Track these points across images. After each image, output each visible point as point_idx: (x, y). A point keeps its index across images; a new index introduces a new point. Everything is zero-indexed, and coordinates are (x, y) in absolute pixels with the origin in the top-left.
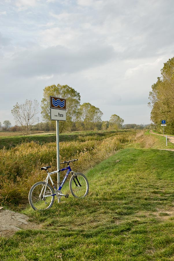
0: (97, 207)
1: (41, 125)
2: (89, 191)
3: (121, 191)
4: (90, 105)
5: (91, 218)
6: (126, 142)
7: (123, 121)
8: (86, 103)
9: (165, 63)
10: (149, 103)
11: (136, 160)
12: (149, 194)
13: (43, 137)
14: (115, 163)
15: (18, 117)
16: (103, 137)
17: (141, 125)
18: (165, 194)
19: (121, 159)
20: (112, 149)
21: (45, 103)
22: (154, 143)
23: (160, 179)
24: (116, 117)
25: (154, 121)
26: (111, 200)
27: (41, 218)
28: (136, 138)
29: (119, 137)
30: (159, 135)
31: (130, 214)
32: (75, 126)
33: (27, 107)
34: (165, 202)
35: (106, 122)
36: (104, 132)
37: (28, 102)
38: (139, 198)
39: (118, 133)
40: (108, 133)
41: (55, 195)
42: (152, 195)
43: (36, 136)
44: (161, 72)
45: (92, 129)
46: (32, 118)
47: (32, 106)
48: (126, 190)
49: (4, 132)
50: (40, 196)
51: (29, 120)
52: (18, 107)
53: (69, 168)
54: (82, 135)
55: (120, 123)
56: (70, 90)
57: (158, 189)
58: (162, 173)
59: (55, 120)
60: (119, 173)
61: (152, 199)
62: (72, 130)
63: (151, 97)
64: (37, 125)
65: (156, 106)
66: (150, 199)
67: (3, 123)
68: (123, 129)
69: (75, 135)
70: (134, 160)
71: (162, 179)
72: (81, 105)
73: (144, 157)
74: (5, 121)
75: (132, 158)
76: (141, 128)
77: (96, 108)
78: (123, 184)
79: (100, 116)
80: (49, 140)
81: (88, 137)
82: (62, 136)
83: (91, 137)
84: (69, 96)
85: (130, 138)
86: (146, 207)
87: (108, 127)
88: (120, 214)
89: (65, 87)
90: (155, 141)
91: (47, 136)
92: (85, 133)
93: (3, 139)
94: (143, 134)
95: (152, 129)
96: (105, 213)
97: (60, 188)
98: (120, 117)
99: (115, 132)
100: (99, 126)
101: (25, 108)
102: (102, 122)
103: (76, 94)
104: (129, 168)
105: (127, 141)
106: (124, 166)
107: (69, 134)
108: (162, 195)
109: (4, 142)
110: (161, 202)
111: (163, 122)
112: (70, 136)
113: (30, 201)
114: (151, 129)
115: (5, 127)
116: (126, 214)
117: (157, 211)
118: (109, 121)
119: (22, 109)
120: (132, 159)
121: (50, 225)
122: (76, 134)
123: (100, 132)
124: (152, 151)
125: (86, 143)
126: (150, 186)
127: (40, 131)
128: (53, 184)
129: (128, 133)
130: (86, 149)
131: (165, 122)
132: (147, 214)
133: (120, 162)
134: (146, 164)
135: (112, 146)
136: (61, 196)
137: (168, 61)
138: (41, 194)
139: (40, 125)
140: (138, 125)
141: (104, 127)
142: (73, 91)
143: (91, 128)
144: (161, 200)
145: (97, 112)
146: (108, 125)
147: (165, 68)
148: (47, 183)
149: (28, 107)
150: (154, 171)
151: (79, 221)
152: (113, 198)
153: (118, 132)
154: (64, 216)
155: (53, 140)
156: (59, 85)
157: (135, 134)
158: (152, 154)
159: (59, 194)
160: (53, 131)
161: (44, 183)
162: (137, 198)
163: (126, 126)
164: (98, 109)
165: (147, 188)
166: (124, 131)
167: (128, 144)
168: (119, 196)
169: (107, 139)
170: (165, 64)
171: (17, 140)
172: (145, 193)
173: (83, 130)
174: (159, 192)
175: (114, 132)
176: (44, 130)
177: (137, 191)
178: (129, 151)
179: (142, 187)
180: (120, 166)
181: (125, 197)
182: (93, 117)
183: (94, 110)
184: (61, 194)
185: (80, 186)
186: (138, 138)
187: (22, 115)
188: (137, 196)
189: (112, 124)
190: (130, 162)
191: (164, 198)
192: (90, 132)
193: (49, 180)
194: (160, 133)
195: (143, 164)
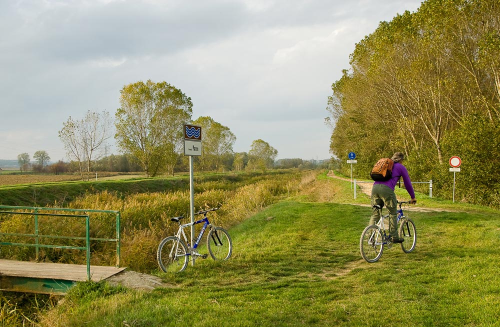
0: (245, 268)
1: (111, 160)
2: (233, 253)
3: (276, 253)
4: (212, 121)
5: (240, 278)
6: (282, 194)
7: (276, 152)
8: (204, 118)
9: (358, 43)
10: (328, 119)
11: (298, 217)
12: (315, 256)
13: (122, 183)
14: (265, 221)
15: (72, 146)
16: (238, 184)
17: (311, 161)
18: (336, 256)
19: (275, 216)
20: (257, 204)
21: (122, 118)
22: (334, 195)
23: (332, 240)
24: (262, 144)
25: (337, 154)
26: (263, 262)
27: (177, 279)
28: (300, 186)
29: (270, 183)
30: (345, 180)
31: (288, 275)
32: (181, 163)
33: (89, 126)
34: (335, 264)
35: (241, 154)
36: (239, 175)
37: (93, 117)
38: (301, 260)
39: (267, 176)
40: (245, 176)
41: (190, 254)
42: (319, 257)
43: (108, 182)
44: (350, 60)
45: (214, 168)
46: (99, 147)
47: (99, 124)
48: (282, 253)
49: (35, 174)
50: (170, 255)
51: (92, 150)
52: (72, 126)
53: (206, 220)
54: (198, 180)
55: (271, 157)
56: (172, 91)
57: (327, 251)
58: (337, 233)
59: (189, 156)
60: (272, 234)
61: (318, 262)
62: (176, 170)
63: (331, 106)
64: (105, 161)
65: (342, 125)
66: (315, 261)
67: (34, 157)
68: (277, 168)
69: (183, 181)
70: (296, 218)
71: (335, 240)
72: (194, 120)
73: (311, 213)
74: (37, 153)
75: (293, 214)
76: (312, 166)
77: (222, 127)
78: (279, 246)
79: (230, 142)
80: (134, 189)
81: (208, 184)
82: (157, 181)
83: (214, 183)
84: (171, 103)
85: (289, 186)
86: (309, 268)
87: (247, 165)
88: (275, 274)
89: (161, 86)
90: (336, 191)
91: (129, 181)
92: (202, 177)
93: (46, 187)
94: (314, 178)
95: (333, 169)
96: (257, 274)
97: (196, 246)
98: (270, 146)
99: (260, 174)
100: (229, 162)
101: (85, 126)
102: (233, 153)
103: (185, 99)
104: (288, 227)
105: (285, 192)
106: (279, 225)
107: (171, 179)
108: (332, 257)
109: (48, 192)
110: (329, 264)
111: (352, 156)
112: (174, 181)
113: (159, 260)
114: (330, 169)
115: (38, 163)
116: (284, 275)
117: (324, 273)
118: (248, 153)
119: (81, 129)
120: (292, 216)
121: (191, 285)
122: (184, 177)
123: (231, 173)
124: (326, 206)
125: (206, 194)
126: (317, 248)
127: (109, 173)
128: (186, 240)
129: (285, 176)
130: (208, 205)
131: (354, 156)
132: (310, 275)
133: (273, 220)
134: (314, 222)
135: (256, 198)
136: (197, 256)
137: (363, 40)
138: (171, 252)
139: (109, 160)
140: (306, 161)
141: (237, 165)
142: (178, 93)
143: (211, 166)
144: (329, 263)
145: (224, 135)
146: (246, 159)
147: (356, 52)
148: (180, 238)
149: (92, 125)
150: (325, 230)
151: (225, 281)
152: (267, 260)
153: (265, 174)
154: (205, 278)
155: (142, 189)
156: (149, 81)
157: (298, 178)
158: (327, 210)
159: (194, 253)
160: (135, 173)
161: (176, 239)
162: (298, 260)
163: (281, 163)
164: (227, 129)
165: (312, 250)
166: (278, 173)
167: (286, 196)
168: (274, 258)
169: (246, 187)
170: (358, 46)
171: (73, 189)
172: (310, 255)
173: (198, 170)
174: (329, 254)
175: (258, 174)
176: (117, 170)
177: (298, 254)
178: (287, 205)
179: (305, 249)
180: (274, 225)
181: (282, 259)
182: (217, 146)
183: (219, 130)
184: (197, 254)
185: (222, 244)
186: (305, 186)
187: (79, 140)
188: (298, 258)
189: (254, 159)
190: (289, 219)
191: (334, 260)
192: (211, 174)
193: (182, 235)
194: (348, 177)
195: (310, 223)
